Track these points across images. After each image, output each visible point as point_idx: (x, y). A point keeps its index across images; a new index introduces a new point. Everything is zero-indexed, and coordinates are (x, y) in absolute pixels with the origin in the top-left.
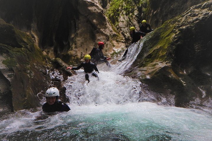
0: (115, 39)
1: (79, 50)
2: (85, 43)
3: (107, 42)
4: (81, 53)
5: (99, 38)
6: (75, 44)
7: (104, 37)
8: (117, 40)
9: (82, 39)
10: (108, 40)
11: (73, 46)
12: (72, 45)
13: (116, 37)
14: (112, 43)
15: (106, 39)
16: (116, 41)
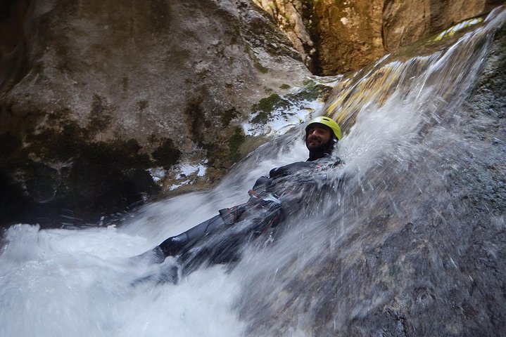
0: (262, 41)
1: (81, 85)
2: (114, 51)
3: (229, 48)
4: (97, 97)
5: (190, 25)
6: (62, 51)
7: (218, 22)
8: (270, 45)
9: (98, 25)
10: (234, 41)
11: (49, 58)
12: (39, 55)
13: (264, 34)
14: (252, 56)
15: (227, 33)
16: (268, 51)
